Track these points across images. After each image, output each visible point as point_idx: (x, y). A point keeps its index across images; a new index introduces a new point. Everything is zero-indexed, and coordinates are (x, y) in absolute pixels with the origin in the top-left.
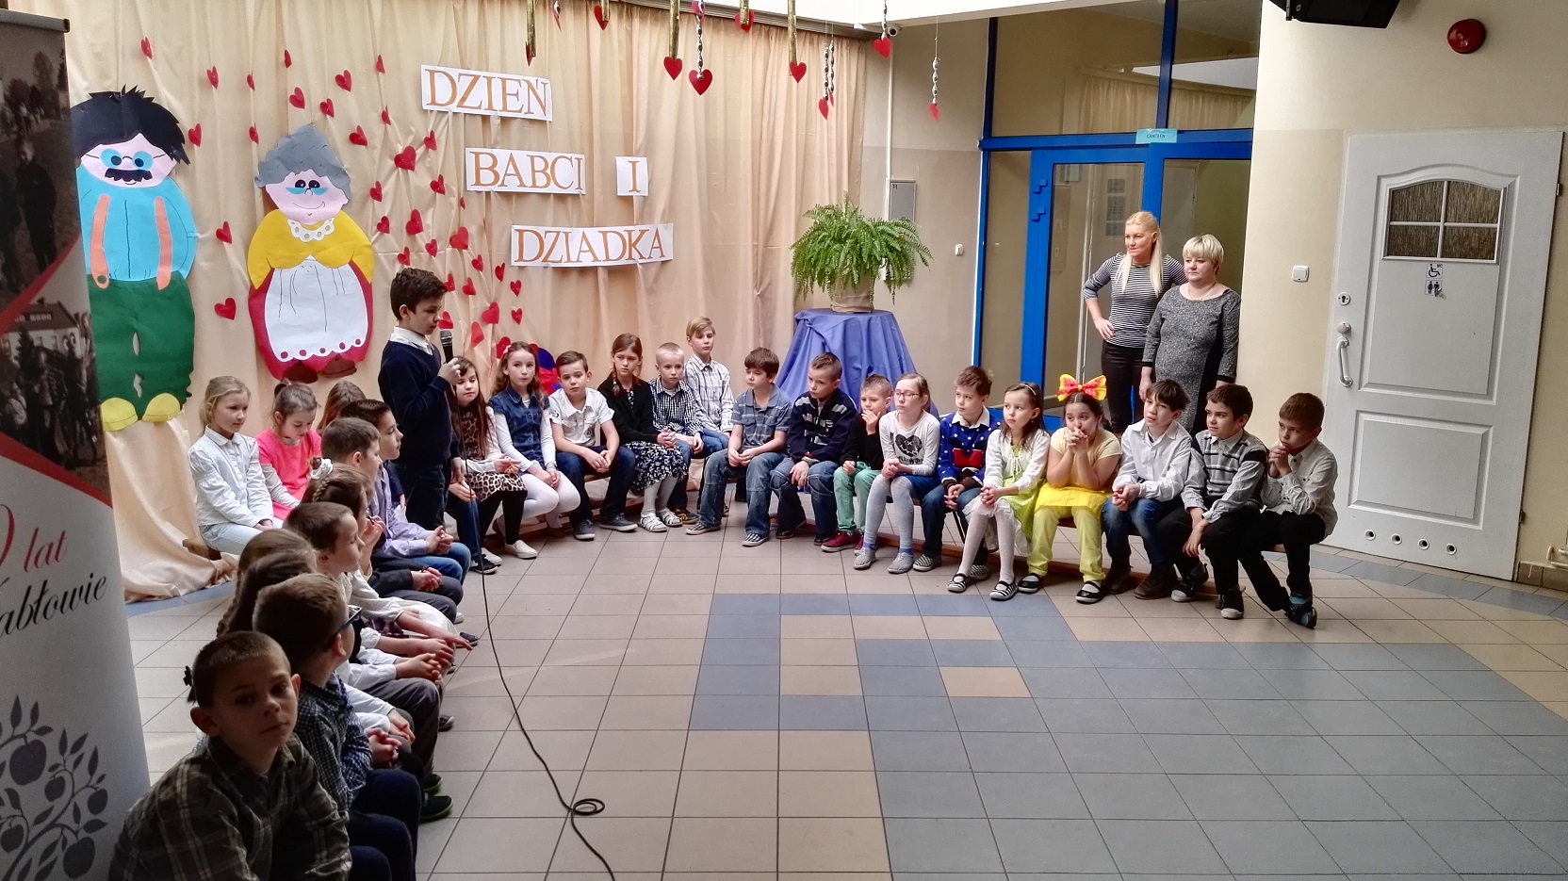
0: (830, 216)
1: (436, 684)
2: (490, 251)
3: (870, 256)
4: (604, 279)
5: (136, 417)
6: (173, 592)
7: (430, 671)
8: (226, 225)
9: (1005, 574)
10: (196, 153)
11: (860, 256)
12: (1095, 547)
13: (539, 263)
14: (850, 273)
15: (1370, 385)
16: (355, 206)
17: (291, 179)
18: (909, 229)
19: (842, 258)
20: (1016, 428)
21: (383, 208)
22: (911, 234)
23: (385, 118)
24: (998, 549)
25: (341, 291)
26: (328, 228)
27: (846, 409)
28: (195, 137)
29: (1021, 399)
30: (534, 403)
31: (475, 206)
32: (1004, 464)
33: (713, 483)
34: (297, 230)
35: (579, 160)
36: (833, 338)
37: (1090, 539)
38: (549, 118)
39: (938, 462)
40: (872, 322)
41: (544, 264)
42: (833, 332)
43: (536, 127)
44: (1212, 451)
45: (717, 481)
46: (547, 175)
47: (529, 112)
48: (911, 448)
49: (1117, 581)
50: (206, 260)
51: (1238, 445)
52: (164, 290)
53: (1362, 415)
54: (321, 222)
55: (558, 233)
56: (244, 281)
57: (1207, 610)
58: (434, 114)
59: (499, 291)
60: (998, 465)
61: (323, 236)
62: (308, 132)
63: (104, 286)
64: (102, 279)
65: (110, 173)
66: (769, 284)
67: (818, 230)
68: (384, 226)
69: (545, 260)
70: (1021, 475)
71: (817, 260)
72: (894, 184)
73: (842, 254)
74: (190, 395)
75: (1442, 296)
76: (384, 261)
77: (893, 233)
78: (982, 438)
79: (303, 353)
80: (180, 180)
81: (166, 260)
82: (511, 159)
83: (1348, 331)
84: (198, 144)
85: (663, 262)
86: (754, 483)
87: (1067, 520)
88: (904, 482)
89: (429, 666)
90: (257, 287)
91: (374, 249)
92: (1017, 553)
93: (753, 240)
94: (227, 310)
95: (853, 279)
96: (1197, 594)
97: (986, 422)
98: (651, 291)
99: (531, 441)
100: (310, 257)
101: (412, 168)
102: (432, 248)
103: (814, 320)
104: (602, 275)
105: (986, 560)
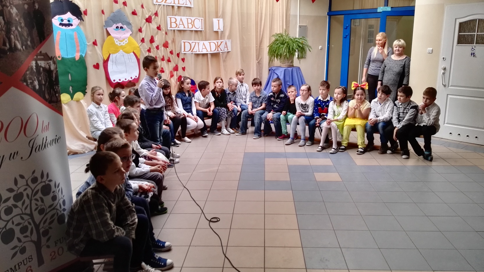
0: (280, 37)
1: (162, 174)
2: (175, 49)
3: (292, 49)
4: (210, 58)
5: (71, 99)
6: (83, 152)
7: (160, 170)
8: (95, 40)
9: (334, 146)
10: (86, 18)
11: (289, 49)
12: (362, 137)
13: (190, 52)
14: (286, 54)
15: (451, 86)
16: (134, 34)
17: (115, 26)
18: (305, 40)
19: (284, 50)
20: (338, 100)
21: (143, 35)
22: (305, 41)
23: (142, 6)
24: (332, 139)
25: (130, 61)
26: (126, 41)
27: (284, 96)
28: (85, 13)
29: (340, 91)
30: (190, 95)
31: (170, 34)
32: (334, 112)
33: (244, 120)
34: (117, 42)
35: (202, 20)
36: (281, 75)
37: (361, 135)
38: (192, 6)
39: (313, 112)
40: (293, 70)
41: (192, 52)
42: (281, 73)
43: (188, 9)
44: (400, 107)
45: (245, 119)
46: (192, 24)
47: (186, 4)
48: (305, 108)
49: (370, 148)
50: (90, 51)
51: (408, 104)
52: (78, 60)
53: (449, 96)
54: (124, 39)
55: (196, 43)
56: (101, 57)
57: (398, 156)
58: (157, 5)
59: (178, 61)
60: (332, 112)
61: (125, 44)
62: (119, 11)
63: (60, 59)
64: (59, 57)
65: (61, 24)
66: (261, 59)
67: (276, 41)
68: (143, 40)
69: (192, 51)
70: (339, 115)
71: (276, 50)
72: (300, 27)
73: (284, 48)
74: (86, 93)
75: (475, 57)
76: (143, 51)
77: (300, 41)
78: (327, 104)
79: (120, 80)
80: (81, 27)
81: (78, 51)
82: (181, 19)
83: (445, 69)
84: (86, 15)
85: (228, 52)
86: (257, 120)
87: (354, 129)
88: (303, 118)
89: (159, 169)
90: (105, 60)
91: (140, 48)
92: (338, 140)
93: (256, 45)
94: (97, 67)
95: (287, 56)
96: (395, 151)
97: (328, 98)
98: (224, 61)
99: (189, 107)
100: (121, 50)
101: (151, 22)
102: (157, 48)
103: (275, 69)
104: (209, 56)
105: (328, 143)
